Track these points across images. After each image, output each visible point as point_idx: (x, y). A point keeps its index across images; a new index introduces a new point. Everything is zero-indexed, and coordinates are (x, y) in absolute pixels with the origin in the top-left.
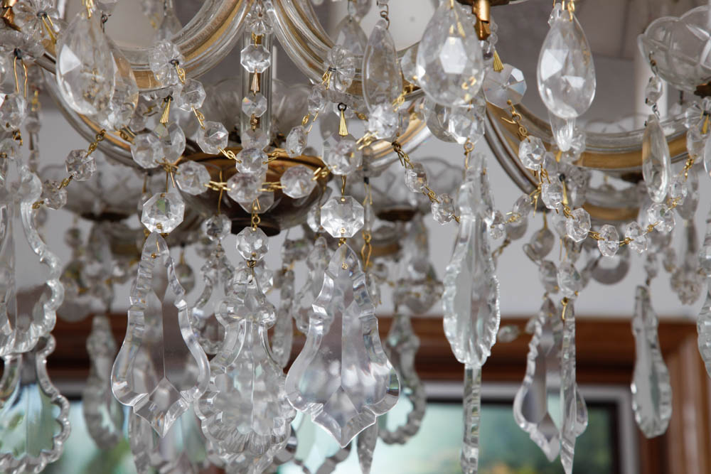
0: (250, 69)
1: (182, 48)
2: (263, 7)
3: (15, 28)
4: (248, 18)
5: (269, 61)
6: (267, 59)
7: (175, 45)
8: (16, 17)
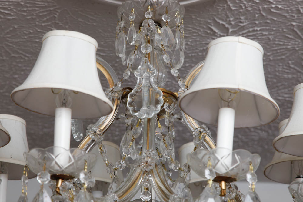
0: (144, 200)
1: (118, 195)
2: (148, 177)
3: (60, 194)
4: (143, 181)
5: (151, 196)
6: (150, 195)
7: (116, 195)
8: (60, 191)
